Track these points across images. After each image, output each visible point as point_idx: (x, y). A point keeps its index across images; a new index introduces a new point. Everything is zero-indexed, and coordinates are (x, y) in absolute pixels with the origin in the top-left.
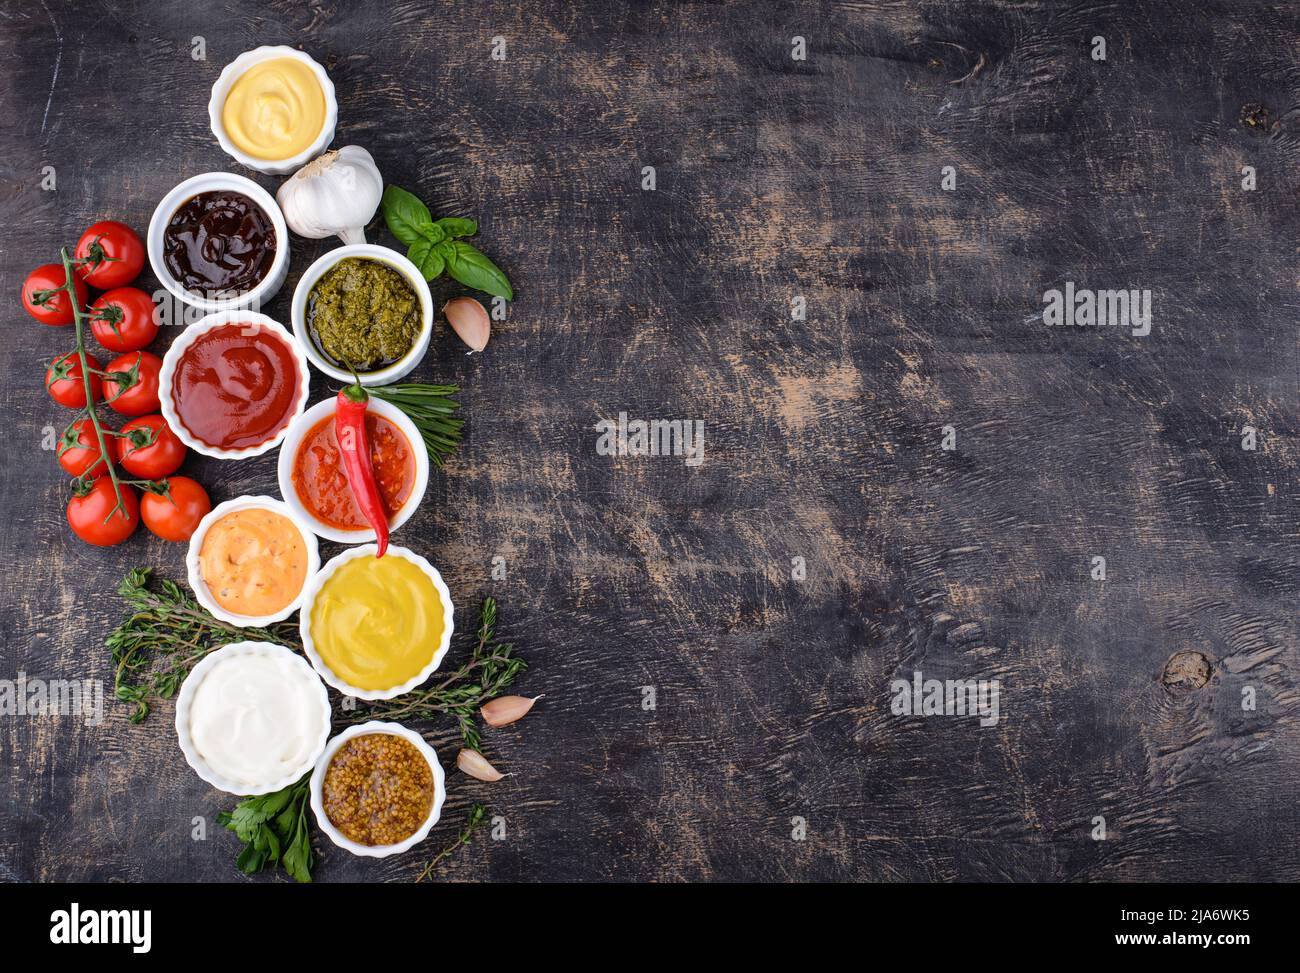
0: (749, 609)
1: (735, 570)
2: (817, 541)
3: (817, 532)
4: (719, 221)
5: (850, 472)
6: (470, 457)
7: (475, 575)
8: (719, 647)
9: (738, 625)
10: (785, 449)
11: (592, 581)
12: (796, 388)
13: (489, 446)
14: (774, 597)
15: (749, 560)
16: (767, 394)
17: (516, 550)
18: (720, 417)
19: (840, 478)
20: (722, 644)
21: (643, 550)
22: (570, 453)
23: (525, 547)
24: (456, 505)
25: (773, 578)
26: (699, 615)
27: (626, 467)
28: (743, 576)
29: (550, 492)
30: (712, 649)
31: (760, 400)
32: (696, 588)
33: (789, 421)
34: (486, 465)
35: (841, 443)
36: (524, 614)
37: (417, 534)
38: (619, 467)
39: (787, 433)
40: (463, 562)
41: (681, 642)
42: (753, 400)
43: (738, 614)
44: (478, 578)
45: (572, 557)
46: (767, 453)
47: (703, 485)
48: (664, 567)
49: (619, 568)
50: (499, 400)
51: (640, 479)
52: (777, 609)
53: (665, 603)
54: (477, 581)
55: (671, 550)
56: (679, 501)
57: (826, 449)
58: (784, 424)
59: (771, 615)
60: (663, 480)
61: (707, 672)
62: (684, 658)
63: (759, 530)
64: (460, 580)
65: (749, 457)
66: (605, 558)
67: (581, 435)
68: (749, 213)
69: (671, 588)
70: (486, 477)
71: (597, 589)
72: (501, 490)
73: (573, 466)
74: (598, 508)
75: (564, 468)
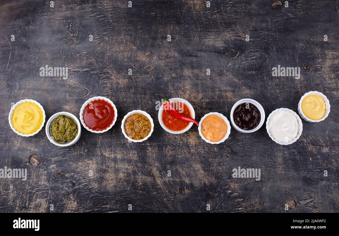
0: (181, 189)
1: (178, 180)
2: (198, 173)
3: (198, 170)
4: (174, 93)
5: (206, 155)
6: (112, 152)
7: (113, 181)
8: (174, 199)
9: (178, 194)
10: (190, 150)
11: (142, 183)
12: (193, 134)
13: (117, 149)
14: (187, 187)
15: (181, 177)
16: (186, 136)
17: (123, 175)
18: (174, 142)
19: (204, 157)
20: (174, 198)
21: (155, 175)
22: (137, 151)
23: (125, 174)
24: (108, 164)
25: (187, 182)
26: (168, 191)
27: (151, 154)
28: (180, 181)
29: (132, 161)
30: (172, 200)
31: (184, 138)
32: (168, 184)
33: (191, 143)
34: (116, 154)
35: (204, 148)
36: (125, 191)
37: (98, 171)
38: (149, 154)
39: (191, 146)
40: (110, 178)
41: (164, 198)
42: (182, 138)
43: (178, 191)
44: (114, 182)
45: (137, 177)
46: (186, 151)
47: (169, 159)
48: (160, 179)
49: (149, 179)
50: (119, 138)
51: (154, 157)
52: (188, 190)
53: (160, 188)
54: (114, 183)
55: (162, 175)
56: (164, 163)
57: (200, 150)
58: (190, 144)
59: (187, 191)
60: (160, 157)
61: (171, 205)
62: (165, 202)
63: (184, 170)
64: (109, 183)
65: (181, 152)
66: (146, 177)
67: (139, 146)
68: (181, 91)
69: (162, 185)
70: (116, 157)
71: (144, 185)
72: (120, 160)
73: (138, 154)
74: (144, 165)
75: (135, 154)
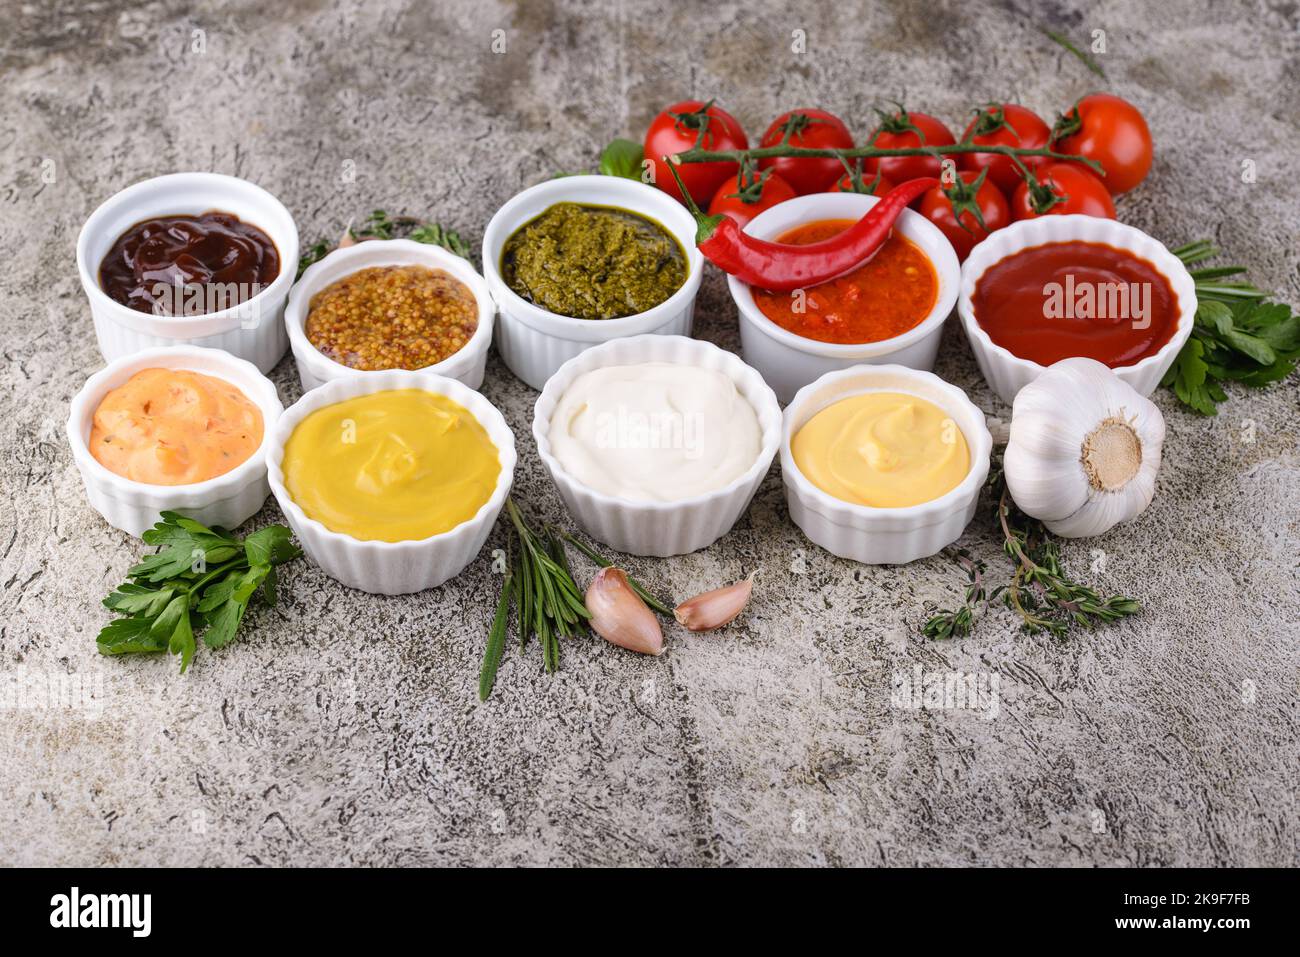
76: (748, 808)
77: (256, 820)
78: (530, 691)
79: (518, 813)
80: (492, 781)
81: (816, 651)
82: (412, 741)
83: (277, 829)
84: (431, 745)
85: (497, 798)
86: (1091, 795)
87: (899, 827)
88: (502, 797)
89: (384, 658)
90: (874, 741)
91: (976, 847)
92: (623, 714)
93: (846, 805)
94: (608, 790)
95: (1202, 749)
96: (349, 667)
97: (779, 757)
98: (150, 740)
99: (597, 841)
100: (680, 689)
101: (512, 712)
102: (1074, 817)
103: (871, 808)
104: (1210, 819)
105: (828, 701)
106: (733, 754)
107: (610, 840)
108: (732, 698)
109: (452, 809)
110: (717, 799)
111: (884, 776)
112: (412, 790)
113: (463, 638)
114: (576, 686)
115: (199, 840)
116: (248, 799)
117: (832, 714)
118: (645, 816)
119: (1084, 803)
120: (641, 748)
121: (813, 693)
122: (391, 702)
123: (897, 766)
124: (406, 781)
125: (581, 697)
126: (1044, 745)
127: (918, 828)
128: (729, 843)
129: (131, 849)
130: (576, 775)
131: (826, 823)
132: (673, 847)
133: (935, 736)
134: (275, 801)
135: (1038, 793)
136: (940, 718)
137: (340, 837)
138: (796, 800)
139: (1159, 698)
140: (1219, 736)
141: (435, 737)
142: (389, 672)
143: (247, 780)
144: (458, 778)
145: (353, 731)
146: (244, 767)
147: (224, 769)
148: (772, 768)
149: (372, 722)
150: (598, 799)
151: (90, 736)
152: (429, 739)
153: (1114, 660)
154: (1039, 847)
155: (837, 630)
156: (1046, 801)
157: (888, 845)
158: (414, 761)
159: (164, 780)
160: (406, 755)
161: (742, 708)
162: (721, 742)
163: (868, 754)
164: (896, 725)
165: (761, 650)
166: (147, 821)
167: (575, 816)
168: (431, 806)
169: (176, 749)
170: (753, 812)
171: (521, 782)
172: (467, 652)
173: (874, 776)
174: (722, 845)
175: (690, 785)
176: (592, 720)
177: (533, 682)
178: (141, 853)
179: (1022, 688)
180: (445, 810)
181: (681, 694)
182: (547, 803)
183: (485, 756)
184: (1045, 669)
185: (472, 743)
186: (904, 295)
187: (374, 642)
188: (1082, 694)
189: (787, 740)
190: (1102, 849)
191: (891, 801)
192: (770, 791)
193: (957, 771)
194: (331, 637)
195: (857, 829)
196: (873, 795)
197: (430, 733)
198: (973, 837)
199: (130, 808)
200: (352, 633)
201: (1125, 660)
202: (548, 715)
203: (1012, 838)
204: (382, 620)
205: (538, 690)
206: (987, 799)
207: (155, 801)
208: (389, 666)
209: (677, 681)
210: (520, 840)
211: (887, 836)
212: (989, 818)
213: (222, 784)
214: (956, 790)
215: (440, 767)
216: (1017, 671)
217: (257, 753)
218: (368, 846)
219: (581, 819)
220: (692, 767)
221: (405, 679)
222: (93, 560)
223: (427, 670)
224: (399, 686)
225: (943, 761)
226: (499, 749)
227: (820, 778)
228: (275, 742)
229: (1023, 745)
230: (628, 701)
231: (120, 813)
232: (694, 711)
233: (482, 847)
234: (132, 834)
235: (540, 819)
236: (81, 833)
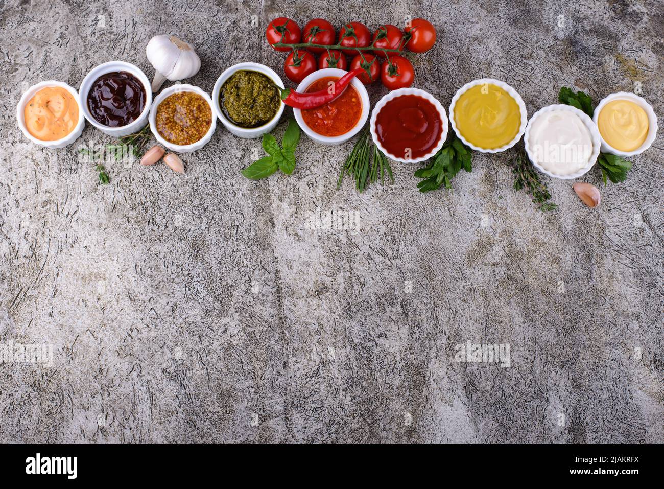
76: (295, 305)
77: (147, 310)
78: (229, 260)
79: (226, 308)
80: (218, 295)
81: (318, 243)
82: (193, 280)
83: (153, 314)
84: (199, 282)
85: (219, 302)
86: (399, 300)
87: (341, 313)
88: (221, 301)
89: (184, 247)
90: (335, 279)
91: (363, 321)
92: (258, 269)
93: (325, 305)
94: (253, 299)
95: (434, 282)
96: (174, 250)
97: (305, 286)
98: (113, 279)
99: (249, 319)
100: (276, 258)
101: (224, 268)
102: (394, 309)
103: (333, 306)
104: (434, 310)
105: (321, 263)
106: (291, 285)
107: (253, 318)
108: (292, 262)
109: (206, 306)
110: (285, 301)
111: (337, 293)
112: (194, 299)
113: (209, 238)
114: (244, 258)
115: (130, 318)
116: (144, 302)
117: (322, 268)
118: (265, 309)
119: (397, 304)
120: (263, 282)
121: (316, 260)
122: (187, 265)
123: (341, 289)
124: (192, 296)
125: (245, 262)
126: (386, 281)
127: (346, 313)
128: (289, 319)
129: (110, 321)
130: (243, 293)
131: (318, 311)
132: (272, 320)
133: (353, 277)
134: (153, 303)
135: (383, 300)
136: (355, 270)
137: (172, 317)
138: (310, 302)
139: (423, 262)
140: (440, 277)
141: (201, 279)
142: (186, 252)
143: (144, 295)
144: (208, 295)
145: (175, 276)
146: (142, 290)
147: (137, 290)
148: (303, 290)
149: (181, 272)
150: (250, 302)
151: (95, 277)
152: (199, 279)
153: (410, 246)
154: (382, 321)
155: (325, 235)
156: (386, 303)
157: (337, 320)
158: (194, 288)
159: (118, 295)
160: (192, 285)
161: (295, 266)
162: (288, 280)
163: (332, 285)
164: (342, 273)
165: (301, 243)
166: (114, 311)
167: (243, 309)
168: (199, 305)
169: (122, 282)
170: (297, 307)
171: (227, 296)
172: (210, 244)
173: (334, 293)
174: (287, 320)
175: (278, 297)
176: (249, 271)
177: (230, 256)
178: (113, 323)
179: (381, 258)
180: (204, 307)
181: (276, 260)
182: (234, 304)
183: (215, 286)
184: (388, 251)
185: (211, 281)
186: (351, 111)
187: (181, 240)
188: (400, 261)
189: (308, 279)
190: (401, 322)
191: (339, 303)
192: (302, 299)
193: (359, 291)
194: (168, 238)
195: (328, 314)
196: (333, 301)
197: (199, 277)
198: (363, 317)
199: (109, 306)
200: (174, 236)
201: (414, 247)
202: (235, 269)
203: (374, 318)
204: (184, 231)
205: (232, 259)
206: (368, 302)
207: (116, 303)
208: (186, 250)
209: (275, 255)
210: (226, 318)
211: (337, 317)
212: (368, 309)
213: (136, 297)
214: (359, 299)
215: (202, 290)
216: (380, 251)
217: (146, 285)
218: (181, 321)
219: (245, 310)
220: (279, 289)
221: (191, 255)
222: (93, 206)
223: (198, 252)
224: (189, 258)
225: (355, 287)
226: (221, 283)
227: (317, 294)
228: (152, 280)
229: (380, 281)
230: (259, 264)
231: (106, 308)
232: (280, 268)
233: (215, 321)
234: (110, 315)
235: (232, 310)
236: (95, 315)
